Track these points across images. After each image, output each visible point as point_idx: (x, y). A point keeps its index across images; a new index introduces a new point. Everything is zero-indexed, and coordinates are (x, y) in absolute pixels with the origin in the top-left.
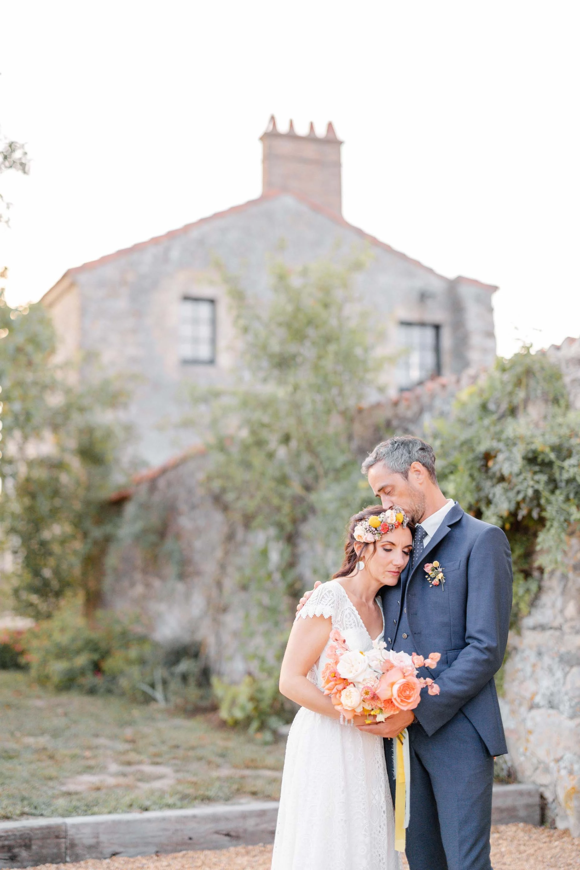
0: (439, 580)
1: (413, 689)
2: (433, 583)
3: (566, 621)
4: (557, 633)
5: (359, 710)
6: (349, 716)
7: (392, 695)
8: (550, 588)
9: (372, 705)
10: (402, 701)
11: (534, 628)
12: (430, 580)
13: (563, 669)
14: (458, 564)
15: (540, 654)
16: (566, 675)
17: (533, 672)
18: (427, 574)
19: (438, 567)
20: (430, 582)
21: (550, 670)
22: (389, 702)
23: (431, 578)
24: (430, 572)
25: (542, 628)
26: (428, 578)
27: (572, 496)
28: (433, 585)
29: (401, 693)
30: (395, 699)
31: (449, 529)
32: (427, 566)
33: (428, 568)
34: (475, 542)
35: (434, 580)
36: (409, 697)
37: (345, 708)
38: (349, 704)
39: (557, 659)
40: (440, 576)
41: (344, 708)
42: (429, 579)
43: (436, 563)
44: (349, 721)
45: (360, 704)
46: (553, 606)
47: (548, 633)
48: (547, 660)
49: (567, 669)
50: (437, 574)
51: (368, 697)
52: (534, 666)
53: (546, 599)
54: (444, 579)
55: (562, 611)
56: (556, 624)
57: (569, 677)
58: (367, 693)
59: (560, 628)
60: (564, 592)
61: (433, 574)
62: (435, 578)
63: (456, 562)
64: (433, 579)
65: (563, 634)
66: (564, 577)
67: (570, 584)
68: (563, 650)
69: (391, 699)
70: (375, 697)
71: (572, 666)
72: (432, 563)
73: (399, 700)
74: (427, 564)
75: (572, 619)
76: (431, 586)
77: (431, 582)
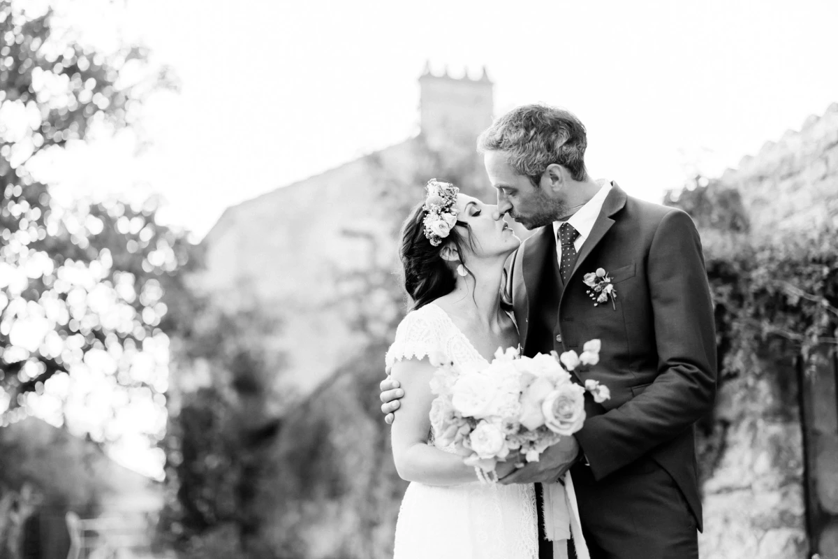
0: (608, 294)
1: (573, 401)
2: (599, 300)
3: (757, 477)
4: (747, 494)
5: (503, 455)
6: (491, 467)
7: (545, 419)
8: (736, 443)
9: (520, 442)
10: (562, 423)
11: (719, 492)
12: (594, 297)
13: (756, 536)
14: (632, 268)
15: (726, 521)
16: (759, 541)
17: (719, 544)
18: (589, 288)
19: (605, 277)
20: (594, 299)
21: (740, 538)
22: (543, 429)
23: (595, 293)
24: (593, 285)
25: (728, 490)
26: (590, 293)
27: (762, 310)
28: (598, 303)
29: (558, 412)
30: (552, 423)
31: (613, 221)
32: (588, 277)
33: (589, 279)
34: (653, 238)
35: (601, 296)
36: (570, 415)
37: (483, 457)
38: (489, 450)
39: (748, 525)
40: (609, 288)
41: (480, 458)
42: (592, 295)
43: (601, 271)
44: (490, 475)
45: (503, 446)
46: (740, 463)
47: (736, 495)
48: (735, 527)
49: (761, 533)
50: (604, 286)
51: (513, 431)
52: (720, 536)
53: (731, 456)
54: (615, 293)
55: (751, 467)
56: (745, 483)
57: (764, 544)
58: (510, 427)
59: (749, 487)
60: (754, 443)
61: (599, 287)
62: (600, 293)
63: (628, 267)
64: (598, 294)
65: (753, 494)
66: (753, 426)
67: (760, 434)
68: (755, 513)
69: (544, 426)
70: (523, 430)
71: (766, 530)
72: (595, 272)
73: (557, 423)
74: (588, 275)
75: (764, 475)
76: (596, 305)
77: (596, 299)
